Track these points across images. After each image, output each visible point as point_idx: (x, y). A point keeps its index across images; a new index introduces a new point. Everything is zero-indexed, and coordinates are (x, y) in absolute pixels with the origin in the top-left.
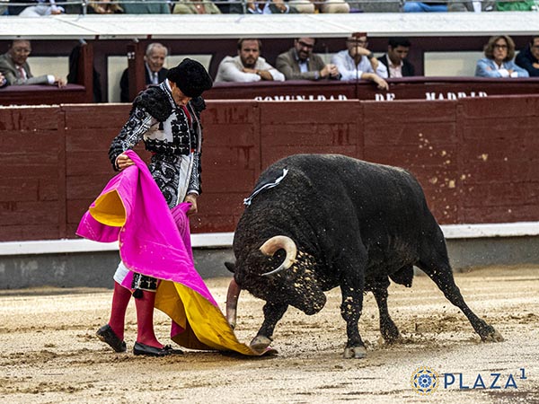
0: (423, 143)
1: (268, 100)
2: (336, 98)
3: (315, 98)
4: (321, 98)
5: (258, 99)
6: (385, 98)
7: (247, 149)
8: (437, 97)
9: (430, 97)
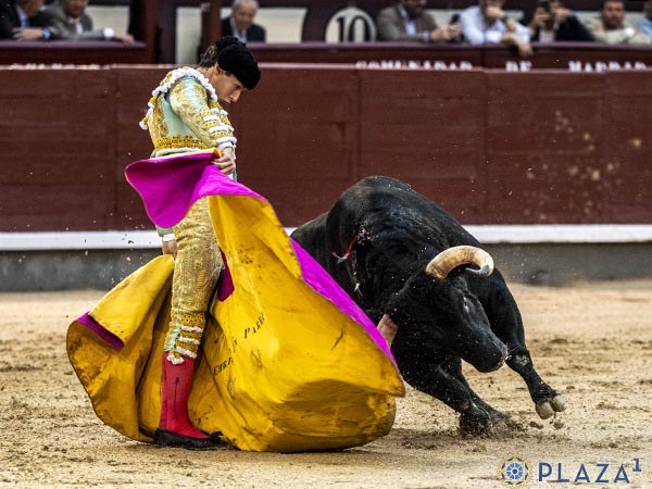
0: (561, 124)
1: (373, 66)
2: (458, 65)
3: (432, 64)
4: (440, 66)
5: (360, 66)
6: (519, 67)
7: (342, 126)
8: (583, 67)
9: (575, 67)
